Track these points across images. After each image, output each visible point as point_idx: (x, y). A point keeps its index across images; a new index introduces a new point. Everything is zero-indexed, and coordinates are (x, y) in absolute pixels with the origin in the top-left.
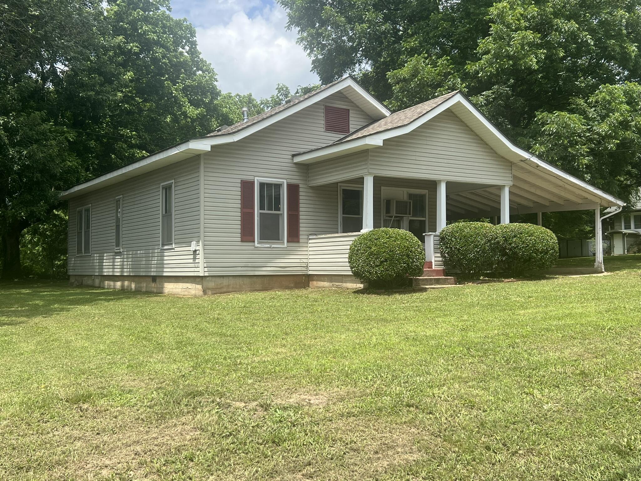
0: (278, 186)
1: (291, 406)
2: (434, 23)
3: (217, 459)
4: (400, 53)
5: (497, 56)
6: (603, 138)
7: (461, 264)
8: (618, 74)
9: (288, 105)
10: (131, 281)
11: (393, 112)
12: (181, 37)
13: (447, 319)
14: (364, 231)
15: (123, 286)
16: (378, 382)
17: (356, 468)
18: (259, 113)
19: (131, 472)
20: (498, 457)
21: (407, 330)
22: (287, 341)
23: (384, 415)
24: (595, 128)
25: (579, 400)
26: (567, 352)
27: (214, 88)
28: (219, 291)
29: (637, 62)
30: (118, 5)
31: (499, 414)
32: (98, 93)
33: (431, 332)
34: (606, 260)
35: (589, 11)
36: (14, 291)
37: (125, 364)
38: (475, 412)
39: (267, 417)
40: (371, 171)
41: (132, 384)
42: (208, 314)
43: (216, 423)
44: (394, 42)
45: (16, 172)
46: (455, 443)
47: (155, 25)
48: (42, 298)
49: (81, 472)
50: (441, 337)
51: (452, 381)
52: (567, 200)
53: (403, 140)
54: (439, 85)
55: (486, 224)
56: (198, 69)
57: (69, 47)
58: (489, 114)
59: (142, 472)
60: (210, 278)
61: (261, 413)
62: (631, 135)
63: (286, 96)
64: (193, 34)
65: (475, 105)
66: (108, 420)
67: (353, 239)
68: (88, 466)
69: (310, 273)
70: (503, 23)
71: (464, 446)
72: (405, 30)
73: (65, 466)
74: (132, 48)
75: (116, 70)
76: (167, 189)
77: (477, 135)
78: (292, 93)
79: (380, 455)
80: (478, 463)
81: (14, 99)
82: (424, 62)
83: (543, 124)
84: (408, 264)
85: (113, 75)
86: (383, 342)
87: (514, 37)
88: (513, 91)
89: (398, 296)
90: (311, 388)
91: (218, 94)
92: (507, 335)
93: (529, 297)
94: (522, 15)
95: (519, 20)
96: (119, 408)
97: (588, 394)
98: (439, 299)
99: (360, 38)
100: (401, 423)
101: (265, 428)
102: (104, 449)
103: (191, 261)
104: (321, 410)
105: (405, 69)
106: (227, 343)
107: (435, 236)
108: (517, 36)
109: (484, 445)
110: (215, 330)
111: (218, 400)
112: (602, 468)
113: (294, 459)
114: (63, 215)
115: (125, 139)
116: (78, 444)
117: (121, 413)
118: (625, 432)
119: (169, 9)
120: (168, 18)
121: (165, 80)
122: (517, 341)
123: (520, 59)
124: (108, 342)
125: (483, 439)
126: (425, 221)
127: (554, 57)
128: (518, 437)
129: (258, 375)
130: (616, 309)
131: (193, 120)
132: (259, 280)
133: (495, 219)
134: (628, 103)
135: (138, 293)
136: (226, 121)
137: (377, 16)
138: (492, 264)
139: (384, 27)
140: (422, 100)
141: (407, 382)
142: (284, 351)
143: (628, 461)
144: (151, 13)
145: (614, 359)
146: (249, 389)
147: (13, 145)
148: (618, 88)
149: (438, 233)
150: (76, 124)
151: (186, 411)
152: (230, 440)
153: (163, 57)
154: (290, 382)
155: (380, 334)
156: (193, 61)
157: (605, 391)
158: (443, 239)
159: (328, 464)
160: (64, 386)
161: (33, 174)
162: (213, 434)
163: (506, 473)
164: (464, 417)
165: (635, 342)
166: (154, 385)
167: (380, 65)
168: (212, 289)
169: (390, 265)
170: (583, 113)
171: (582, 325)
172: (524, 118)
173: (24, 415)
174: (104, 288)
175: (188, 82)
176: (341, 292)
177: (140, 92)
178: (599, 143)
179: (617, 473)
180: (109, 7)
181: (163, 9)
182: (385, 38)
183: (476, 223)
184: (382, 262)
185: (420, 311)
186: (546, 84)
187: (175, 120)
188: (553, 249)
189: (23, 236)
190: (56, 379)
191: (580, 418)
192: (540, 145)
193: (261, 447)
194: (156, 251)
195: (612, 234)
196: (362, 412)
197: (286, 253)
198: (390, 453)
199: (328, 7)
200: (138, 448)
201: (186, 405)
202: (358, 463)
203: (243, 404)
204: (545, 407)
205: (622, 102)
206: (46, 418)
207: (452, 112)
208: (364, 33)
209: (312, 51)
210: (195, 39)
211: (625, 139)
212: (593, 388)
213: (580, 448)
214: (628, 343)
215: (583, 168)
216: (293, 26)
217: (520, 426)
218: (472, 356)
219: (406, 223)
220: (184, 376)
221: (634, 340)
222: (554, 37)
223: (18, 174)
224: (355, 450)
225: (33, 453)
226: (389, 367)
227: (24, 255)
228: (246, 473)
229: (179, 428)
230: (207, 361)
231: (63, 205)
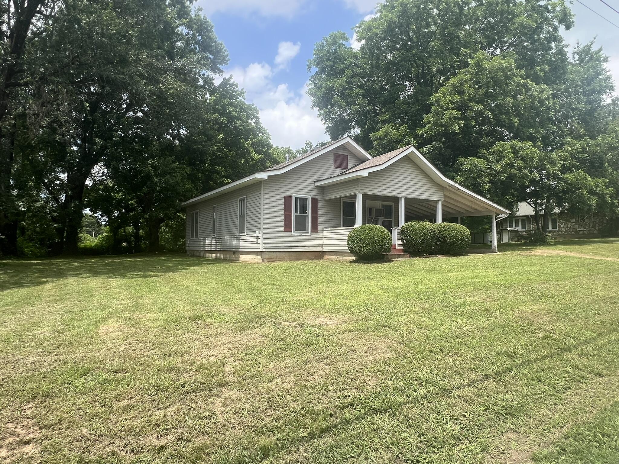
0: (306, 199)
1: (316, 325)
2: (398, 105)
3: (275, 354)
4: (377, 123)
5: (435, 125)
6: (498, 173)
7: (414, 246)
8: (507, 135)
9: (312, 152)
10: (221, 254)
11: (373, 157)
12: (251, 114)
13: (406, 278)
14: (357, 226)
15: (216, 256)
16: (366, 313)
17: (355, 360)
18: (294, 157)
19: (227, 359)
20: (437, 357)
21: (382, 284)
22: (312, 289)
23: (370, 331)
24: (493, 167)
25: (484, 325)
26: (477, 298)
27: (269, 143)
28: (271, 260)
29: (518, 129)
30: (215, 96)
31: (437, 332)
32: (204, 146)
33: (397, 285)
34: (498, 246)
35: (490, 98)
36: (156, 258)
37: (220, 299)
38: (423, 331)
39: (302, 331)
40: (361, 191)
41: (225, 310)
42: (265, 273)
43: (274, 333)
44: (374, 117)
45: (158, 191)
46: (411, 348)
47: (236, 107)
48: (171, 262)
49: (198, 358)
50: (402, 288)
51: (409, 313)
52: (475, 210)
53: (379, 173)
54: (401, 141)
55: (428, 223)
56: (260, 133)
57: (189, 120)
58: (430, 159)
59: (233, 359)
60: (266, 252)
61: (299, 329)
62: (514, 171)
63: (311, 148)
64: (257, 113)
65: (422, 153)
66: (213, 330)
67: (350, 230)
68: (203, 355)
69: (324, 250)
70: (439, 106)
71: (417, 350)
72: (380, 110)
73: (190, 354)
74: (223, 121)
75: (214, 133)
76: (242, 201)
77: (423, 171)
78: (314, 145)
79: (368, 354)
80: (425, 360)
81: (157, 150)
82: (391, 128)
83: (462, 165)
84: (382, 246)
85: (213, 136)
86: (368, 290)
87: (445, 114)
88: (444, 145)
89: (376, 265)
90: (327, 315)
91: (271, 147)
92: (441, 287)
93: (453, 266)
94: (450, 101)
95: (448, 104)
96: (218, 324)
97: (490, 322)
98: (400, 266)
99: (354, 114)
100: (380, 336)
101: (302, 337)
102: (211, 346)
103: (256, 242)
104: (333, 328)
105: (380, 132)
106: (277, 289)
107: (398, 230)
108: (447, 113)
109: (429, 350)
110: (270, 282)
111: (274, 320)
112: (498, 364)
113: (319, 354)
114: (182, 216)
115: (218, 172)
116: (197, 343)
117: (219, 326)
118: (512, 344)
119: (244, 98)
120: (243, 104)
121: (241, 139)
122: (447, 291)
123: (449, 127)
124: (210, 287)
125: (428, 346)
126: (392, 221)
127: (469, 126)
128: (449, 346)
129: (296, 308)
130: (506, 273)
131: (257, 162)
132: (294, 254)
133: (433, 219)
134: (513, 153)
135: (225, 260)
136: (276, 162)
137: (364, 101)
138: (431, 247)
139: (368, 108)
140: (390, 150)
141: (383, 313)
142: (310, 294)
143: (514, 361)
144: (234, 101)
145: (505, 302)
146: (292, 315)
147: (157, 176)
148: (507, 144)
149: (400, 228)
150: (191, 164)
151: (256, 326)
152: (281, 343)
153: (241, 126)
154: (316, 312)
155: (366, 286)
156: (257, 127)
157: (500, 320)
158: (402, 231)
159: (338, 358)
160: (187, 311)
161: (167, 192)
162: (272, 339)
163: (442, 366)
164: (417, 334)
165: (517, 293)
166: (237, 312)
167: (365, 130)
168: (267, 259)
169: (372, 246)
170: (486, 158)
171: (485, 282)
172: (450, 162)
173: (166, 326)
174: (206, 258)
175: (254, 140)
176: (342, 262)
177: (227, 146)
178: (495, 176)
179: (507, 368)
180: (210, 98)
181: (240, 98)
182: (369, 114)
183: (422, 222)
184: (367, 244)
185: (389, 273)
186: (463, 141)
187: (247, 161)
188: (467, 238)
189: (160, 228)
190: (182, 307)
191: (485, 336)
192: (460, 177)
193: (300, 347)
194: (235, 236)
195: (502, 230)
196: (357, 329)
197: (310, 238)
198: (374, 352)
199: (336, 96)
200: (230, 346)
201: (256, 323)
202: (356, 358)
203: (288, 323)
204: (464, 329)
205: (509, 152)
206: (178, 328)
207: (408, 157)
208: (357, 111)
209: (326, 121)
210: (258, 115)
211: (511, 173)
212: (493, 318)
213: (485, 353)
214: (513, 293)
215: (485, 191)
216: (315, 107)
217: (449, 339)
218: (421, 299)
219: (380, 221)
220: (254, 307)
221: (517, 292)
222: (469, 113)
223: (159, 192)
224: (354, 351)
225: (172, 346)
226: (372, 305)
227: (161, 239)
228: (292, 362)
229: (253, 335)
230: (267, 299)
231: (183, 210)
